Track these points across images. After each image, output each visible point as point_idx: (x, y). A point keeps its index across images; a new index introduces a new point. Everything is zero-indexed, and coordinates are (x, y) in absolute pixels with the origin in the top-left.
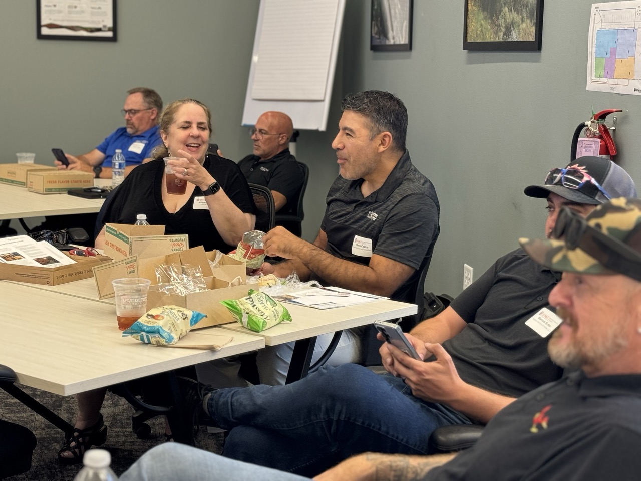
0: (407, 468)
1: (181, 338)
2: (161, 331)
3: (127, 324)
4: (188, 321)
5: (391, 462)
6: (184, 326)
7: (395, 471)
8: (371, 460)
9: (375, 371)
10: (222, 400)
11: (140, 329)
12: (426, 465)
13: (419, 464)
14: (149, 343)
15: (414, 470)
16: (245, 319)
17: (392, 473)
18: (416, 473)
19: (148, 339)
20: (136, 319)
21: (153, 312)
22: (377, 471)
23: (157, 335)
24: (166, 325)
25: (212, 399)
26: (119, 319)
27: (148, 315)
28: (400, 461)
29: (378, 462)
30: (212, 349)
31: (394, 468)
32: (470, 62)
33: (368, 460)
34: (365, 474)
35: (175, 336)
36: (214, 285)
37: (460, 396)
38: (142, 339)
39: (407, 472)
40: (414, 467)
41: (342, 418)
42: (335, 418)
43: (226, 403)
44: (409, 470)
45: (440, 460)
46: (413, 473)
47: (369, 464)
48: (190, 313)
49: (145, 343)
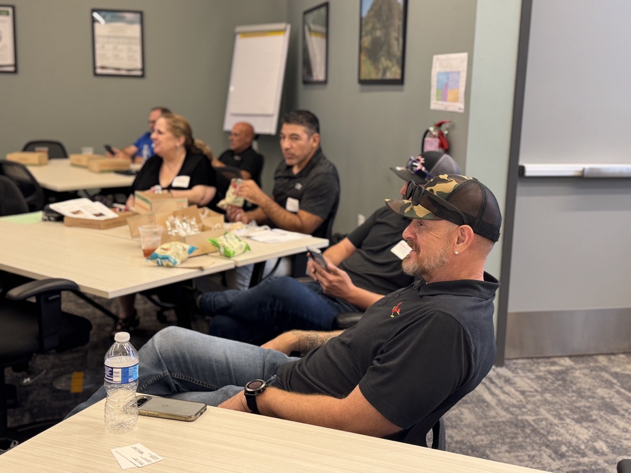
0: (317, 338)
1: (182, 262)
2: (170, 258)
3: (149, 254)
4: (187, 252)
5: (308, 335)
6: (185, 255)
7: (310, 340)
8: (296, 334)
9: (301, 280)
10: (208, 300)
11: (156, 257)
12: (329, 336)
13: (324, 336)
14: (162, 265)
15: (321, 339)
16: (222, 250)
17: (309, 342)
18: (322, 341)
19: (162, 262)
20: (153, 250)
21: (165, 246)
22: (299, 340)
23: (167, 260)
24: (172, 254)
25: (201, 299)
26: (144, 251)
27: (162, 249)
28: (313, 334)
29: (300, 335)
30: (201, 269)
31: (310, 339)
32: (362, 91)
33: (294, 334)
34: (293, 342)
35: (178, 261)
36: (203, 229)
37: (352, 294)
38: (158, 263)
39: (318, 341)
40: (321, 338)
41: (280, 309)
42: (276, 309)
43: (210, 302)
44: (318, 340)
45: (337, 334)
46: (321, 341)
47: (295, 336)
48: (187, 247)
49: (159, 266)
